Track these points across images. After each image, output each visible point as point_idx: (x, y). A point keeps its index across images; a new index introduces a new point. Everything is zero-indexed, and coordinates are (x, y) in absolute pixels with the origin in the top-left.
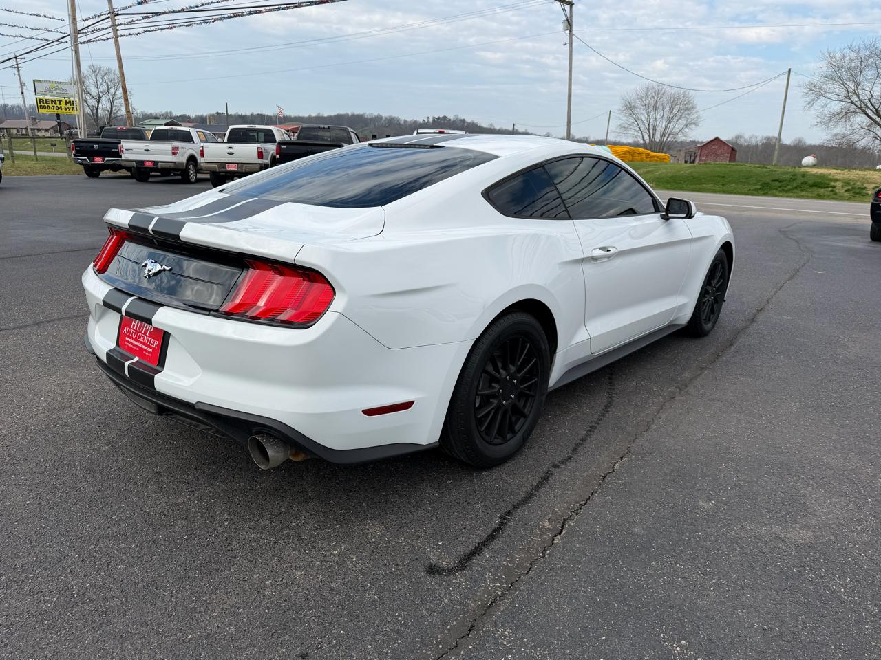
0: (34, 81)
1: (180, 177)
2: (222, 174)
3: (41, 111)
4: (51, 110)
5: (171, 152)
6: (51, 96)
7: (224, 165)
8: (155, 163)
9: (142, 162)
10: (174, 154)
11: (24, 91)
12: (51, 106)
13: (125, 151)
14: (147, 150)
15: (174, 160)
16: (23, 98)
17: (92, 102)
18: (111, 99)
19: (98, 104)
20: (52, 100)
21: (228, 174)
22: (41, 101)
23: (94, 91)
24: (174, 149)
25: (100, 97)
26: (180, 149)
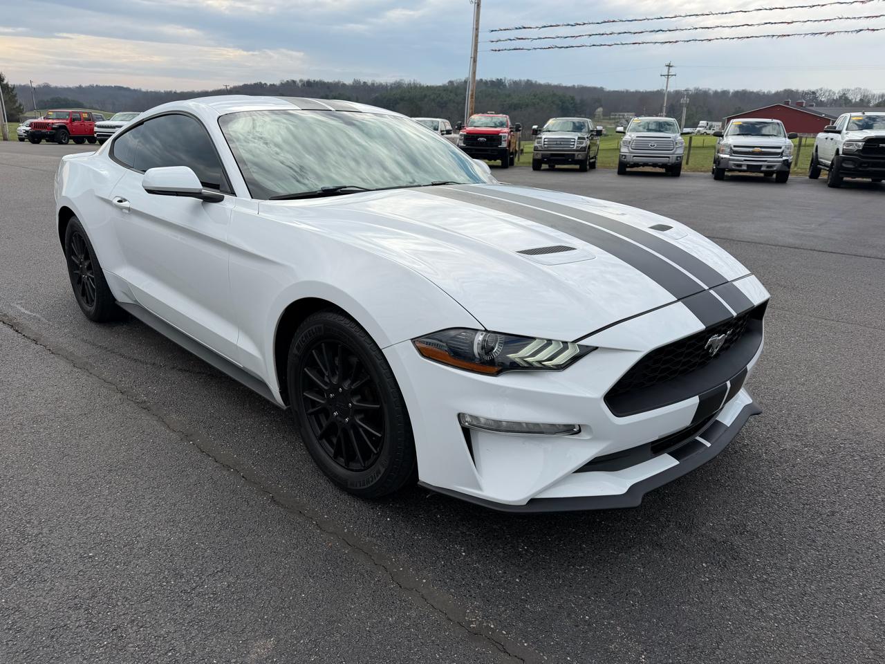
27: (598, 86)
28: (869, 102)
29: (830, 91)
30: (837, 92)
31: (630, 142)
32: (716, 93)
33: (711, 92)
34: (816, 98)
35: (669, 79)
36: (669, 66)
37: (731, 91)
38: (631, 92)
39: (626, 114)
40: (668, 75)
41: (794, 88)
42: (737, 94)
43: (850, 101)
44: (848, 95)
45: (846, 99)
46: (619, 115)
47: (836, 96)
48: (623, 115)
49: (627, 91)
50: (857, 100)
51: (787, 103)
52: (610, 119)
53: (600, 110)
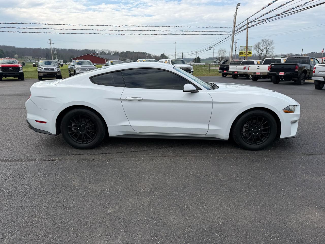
0: (240, 46)
1: (246, 77)
2: (254, 76)
3: (240, 56)
4: (243, 55)
5: (243, 68)
6: (244, 51)
7: (255, 73)
8: (238, 72)
9: (234, 72)
10: (244, 69)
11: (236, 50)
12: (243, 54)
13: (230, 68)
14: (236, 68)
15: (244, 71)
16: (235, 52)
17: (260, 51)
18: (267, 50)
19: (262, 52)
20: (244, 52)
21: (256, 76)
22: (241, 53)
23: (261, 48)
24: (244, 67)
25: (263, 50)
26: (247, 67)
27: (12, 46)
28: (111, 53)
29: (99, 50)
30: (101, 50)
31: (79, 69)
32: (62, 50)
33: (60, 49)
34: (95, 52)
35: (51, 45)
36: (50, 40)
37: (67, 49)
38: (28, 49)
39: (28, 57)
40: (51, 43)
41: (88, 49)
42: (69, 50)
43: (106, 53)
44: (104, 51)
45: (104, 52)
46: (26, 57)
47: (101, 52)
48: (27, 58)
49: (26, 48)
50: (107, 53)
51: (91, 54)
52: (22, 59)
53: (16, 55)
